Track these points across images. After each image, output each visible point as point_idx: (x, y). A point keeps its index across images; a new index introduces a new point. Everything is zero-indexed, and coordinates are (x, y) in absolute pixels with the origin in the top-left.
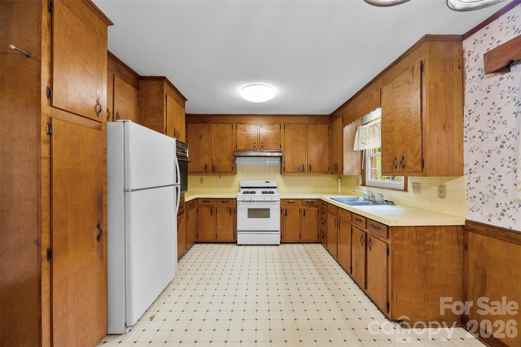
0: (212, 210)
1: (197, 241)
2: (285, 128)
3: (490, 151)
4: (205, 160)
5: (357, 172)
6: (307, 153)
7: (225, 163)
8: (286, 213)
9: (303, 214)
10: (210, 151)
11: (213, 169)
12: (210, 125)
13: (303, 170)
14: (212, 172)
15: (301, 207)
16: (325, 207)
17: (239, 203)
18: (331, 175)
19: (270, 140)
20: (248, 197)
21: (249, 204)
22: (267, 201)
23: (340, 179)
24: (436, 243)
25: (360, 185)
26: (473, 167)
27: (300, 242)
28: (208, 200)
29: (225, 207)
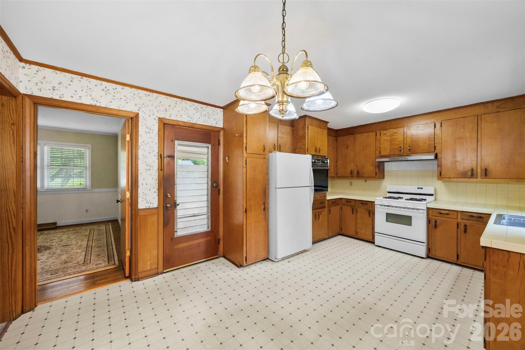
0: (353, 209)
1: (341, 233)
2: (441, 126)
4: (351, 167)
8: (436, 225)
9: (463, 230)
10: (355, 159)
11: (358, 174)
12: (355, 135)
14: (356, 176)
15: (459, 221)
17: (376, 207)
19: (420, 142)
20: (385, 201)
22: (409, 208)
27: (457, 263)
28: (350, 200)
29: (364, 209)
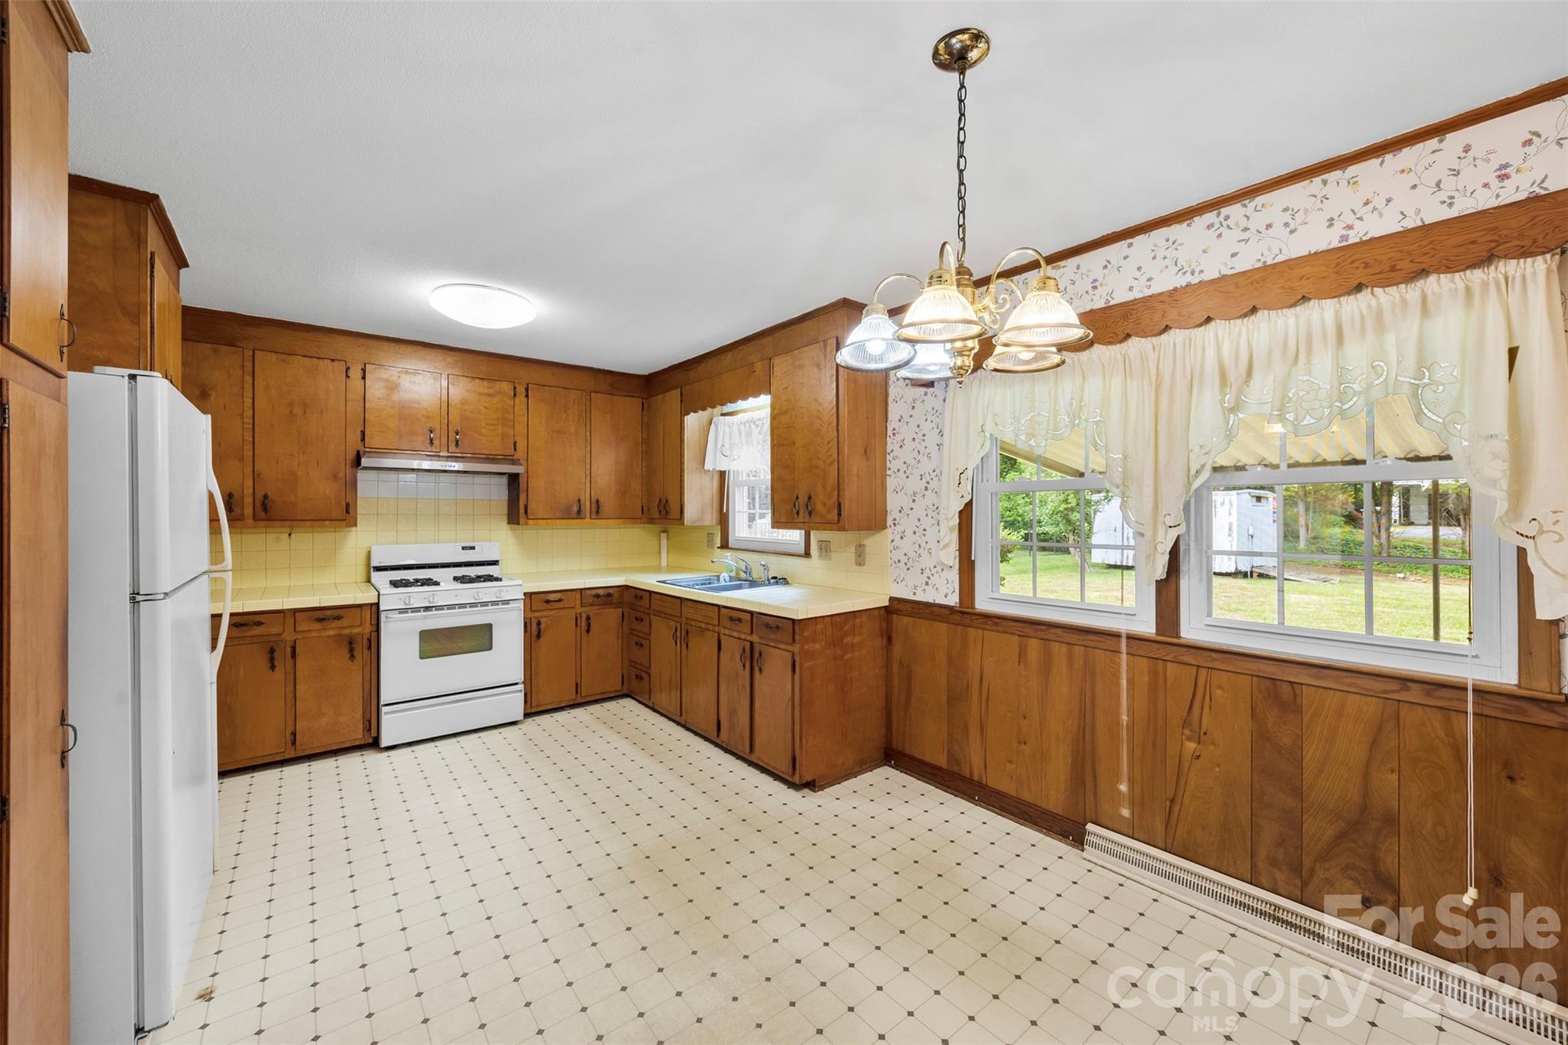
0: (274, 652)
2: (527, 396)
3: (915, 494)
5: (710, 519)
6: (588, 467)
7: (320, 487)
8: (539, 631)
9: (584, 628)
10: (249, 447)
11: (266, 511)
12: (249, 353)
13: (579, 512)
14: (254, 518)
15: (579, 610)
16: (645, 603)
17: (387, 617)
18: (648, 523)
19: (483, 424)
20: (418, 596)
21: (426, 616)
22: (485, 604)
23: (666, 534)
24: (856, 640)
25: (718, 548)
26: (897, 515)
27: (576, 702)
28: (258, 618)
29: (330, 636)
